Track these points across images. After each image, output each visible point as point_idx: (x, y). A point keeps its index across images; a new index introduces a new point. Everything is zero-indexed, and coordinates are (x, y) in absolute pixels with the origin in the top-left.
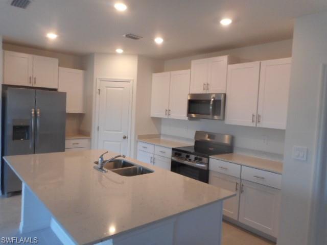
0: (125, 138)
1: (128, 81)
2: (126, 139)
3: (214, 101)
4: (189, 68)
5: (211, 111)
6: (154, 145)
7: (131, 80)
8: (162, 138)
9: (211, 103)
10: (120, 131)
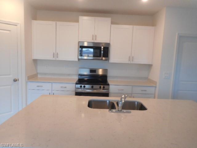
0: (15, 80)
1: (16, 25)
2: (17, 82)
3: (104, 48)
4: (77, 21)
5: (102, 54)
6: (52, 83)
7: (18, 24)
8: (39, 76)
9: (102, 49)
10: (10, 75)
